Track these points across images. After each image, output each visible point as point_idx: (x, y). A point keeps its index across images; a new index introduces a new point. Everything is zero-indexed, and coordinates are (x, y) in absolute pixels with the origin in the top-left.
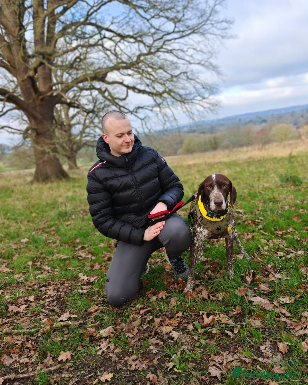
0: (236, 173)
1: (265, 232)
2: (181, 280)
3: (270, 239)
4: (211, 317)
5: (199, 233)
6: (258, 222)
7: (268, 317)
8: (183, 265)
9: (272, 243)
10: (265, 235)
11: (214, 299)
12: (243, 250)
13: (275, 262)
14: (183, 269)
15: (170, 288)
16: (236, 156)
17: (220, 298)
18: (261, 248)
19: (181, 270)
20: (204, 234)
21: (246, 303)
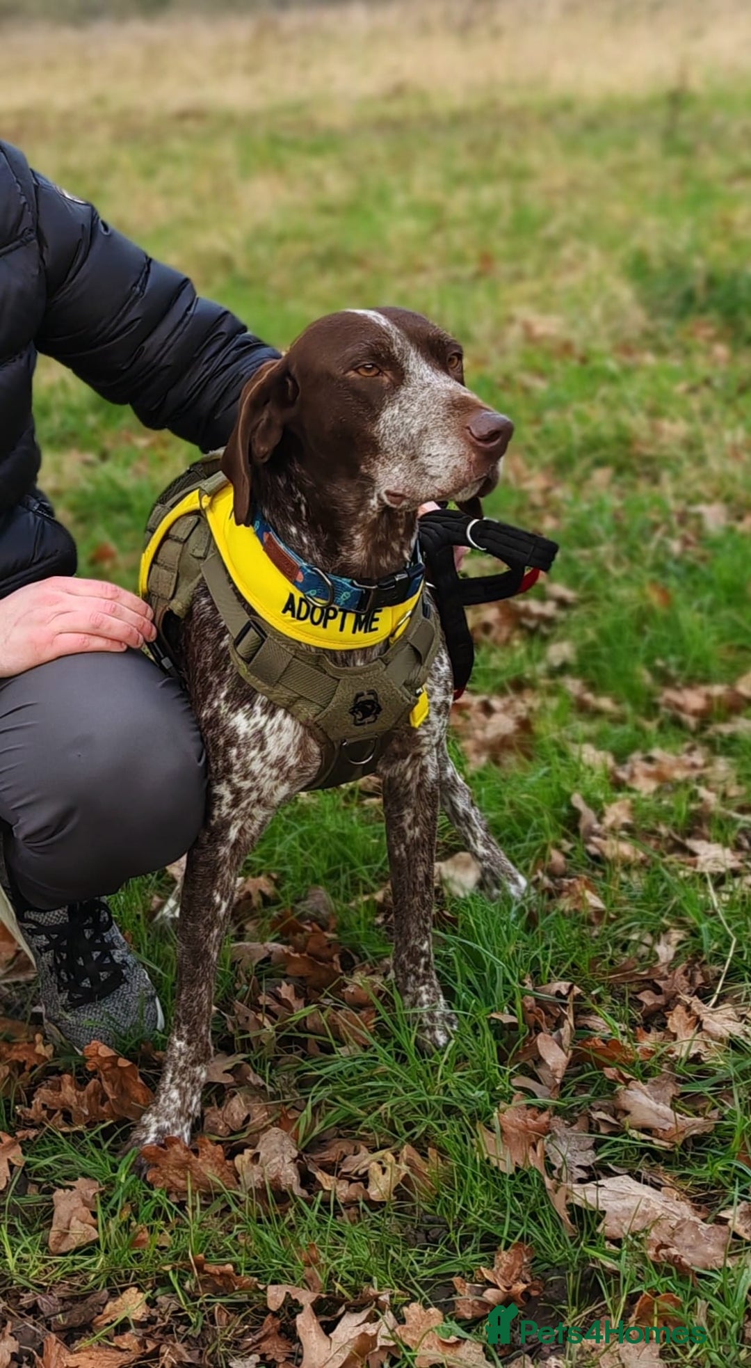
0: (327, 210)
1: (592, 687)
2: (105, 1051)
3: (633, 747)
4: (350, 1327)
5: (247, 745)
6: (549, 621)
7: (700, 1319)
8: (107, 948)
9: (649, 775)
10: (598, 713)
11: (344, 1191)
12: (480, 832)
13: (691, 919)
14: (104, 975)
15: (34, 1112)
16: (305, 65)
17: (380, 1187)
18: (588, 815)
19: (95, 980)
20: (274, 748)
21: (557, 1222)
